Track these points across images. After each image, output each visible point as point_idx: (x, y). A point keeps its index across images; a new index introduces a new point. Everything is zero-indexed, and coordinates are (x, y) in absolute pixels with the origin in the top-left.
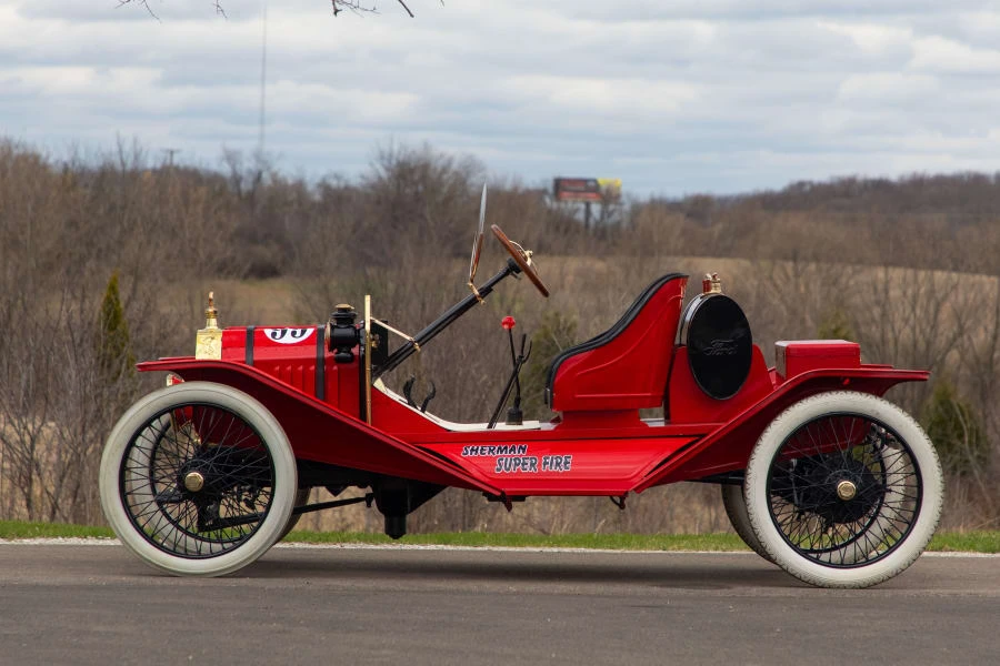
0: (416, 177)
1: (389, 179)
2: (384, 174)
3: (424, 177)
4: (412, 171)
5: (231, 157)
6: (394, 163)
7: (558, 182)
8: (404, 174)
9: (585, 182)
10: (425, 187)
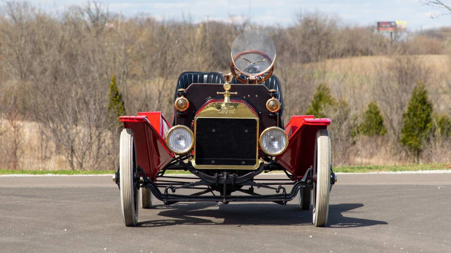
0: (313, 24)
1: (301, 25)
2: (299, 23)
3: (316, 23)
6: (303, 18)
7: (379, 23)
8: (307, 22)
9: (390, 23)
10: (317, 28)
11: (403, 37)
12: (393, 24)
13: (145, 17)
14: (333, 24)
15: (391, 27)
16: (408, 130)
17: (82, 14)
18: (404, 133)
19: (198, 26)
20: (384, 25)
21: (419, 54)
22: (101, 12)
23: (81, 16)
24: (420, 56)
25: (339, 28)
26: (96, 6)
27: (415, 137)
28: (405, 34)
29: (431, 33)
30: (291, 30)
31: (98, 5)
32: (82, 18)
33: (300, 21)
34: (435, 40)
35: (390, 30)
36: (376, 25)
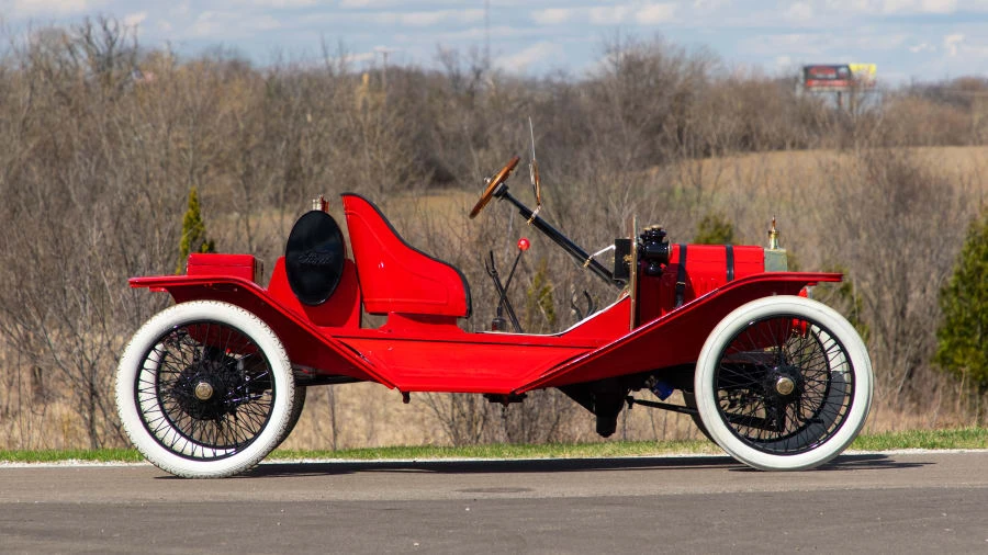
0: (647, 71)
1: (618, 73)
2: (611, 68)
3: (654, 69)
4: (640, 64)
5: (445, 57)
6: (622, 55)
7: (807, 70)
8: (632, 67)
9: (835, 68)
10: (657, 81)
11: (872, 101)
12: (843, 70)
13: (227, 59)
14: (697, 70)
15: (839, 77)
16: (956, 330)
17: (71, 49)
18: (945, 338)
19: (359, 78)
20: (820, 75)
21: (917, 144)
22: (118, 44)
23: (67, 55)
24: (921, 150)
25: (712, 81)
26: (105, 28)
27: (973, 350)
28: (875, 96)
29: (936, 93)
30: (595, 89)
31: (111, 26)
32: (71, 60)
33: (616, 64)
34: (949, 111)
35: (839, 85)
36: (802, 74)
